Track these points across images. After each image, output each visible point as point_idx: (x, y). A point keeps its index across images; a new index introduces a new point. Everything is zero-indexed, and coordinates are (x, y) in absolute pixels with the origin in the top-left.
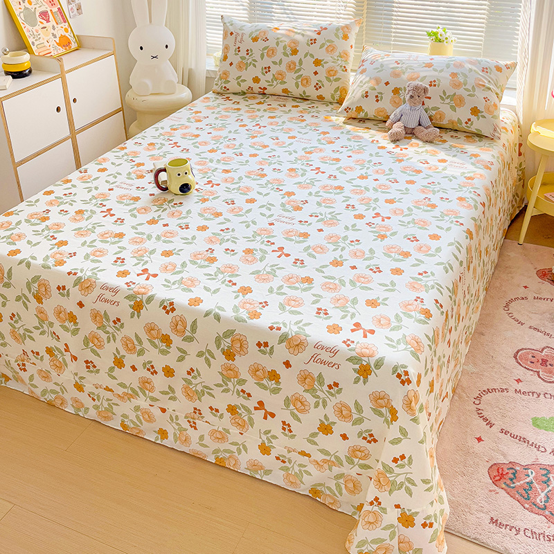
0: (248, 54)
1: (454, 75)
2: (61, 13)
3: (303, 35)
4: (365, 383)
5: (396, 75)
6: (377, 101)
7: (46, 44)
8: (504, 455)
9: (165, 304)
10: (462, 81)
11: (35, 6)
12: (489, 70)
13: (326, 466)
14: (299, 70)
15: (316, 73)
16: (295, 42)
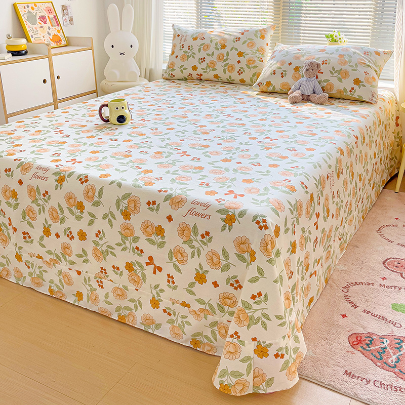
0: (189, 49)
1: (341, 56)
2: (56, 19)
3: (231, 35)
4: (230, 230)
5: (297, 58)
6: (282, 77)
7: (42, 38)
8: (364, 328)
9: (82, 177)
10: (347, 60)
11: (37, 12)
12: (369, 54)
13: (202, 315)
14: (226, 60)
15: (239, 62)
16: (225, 40)
